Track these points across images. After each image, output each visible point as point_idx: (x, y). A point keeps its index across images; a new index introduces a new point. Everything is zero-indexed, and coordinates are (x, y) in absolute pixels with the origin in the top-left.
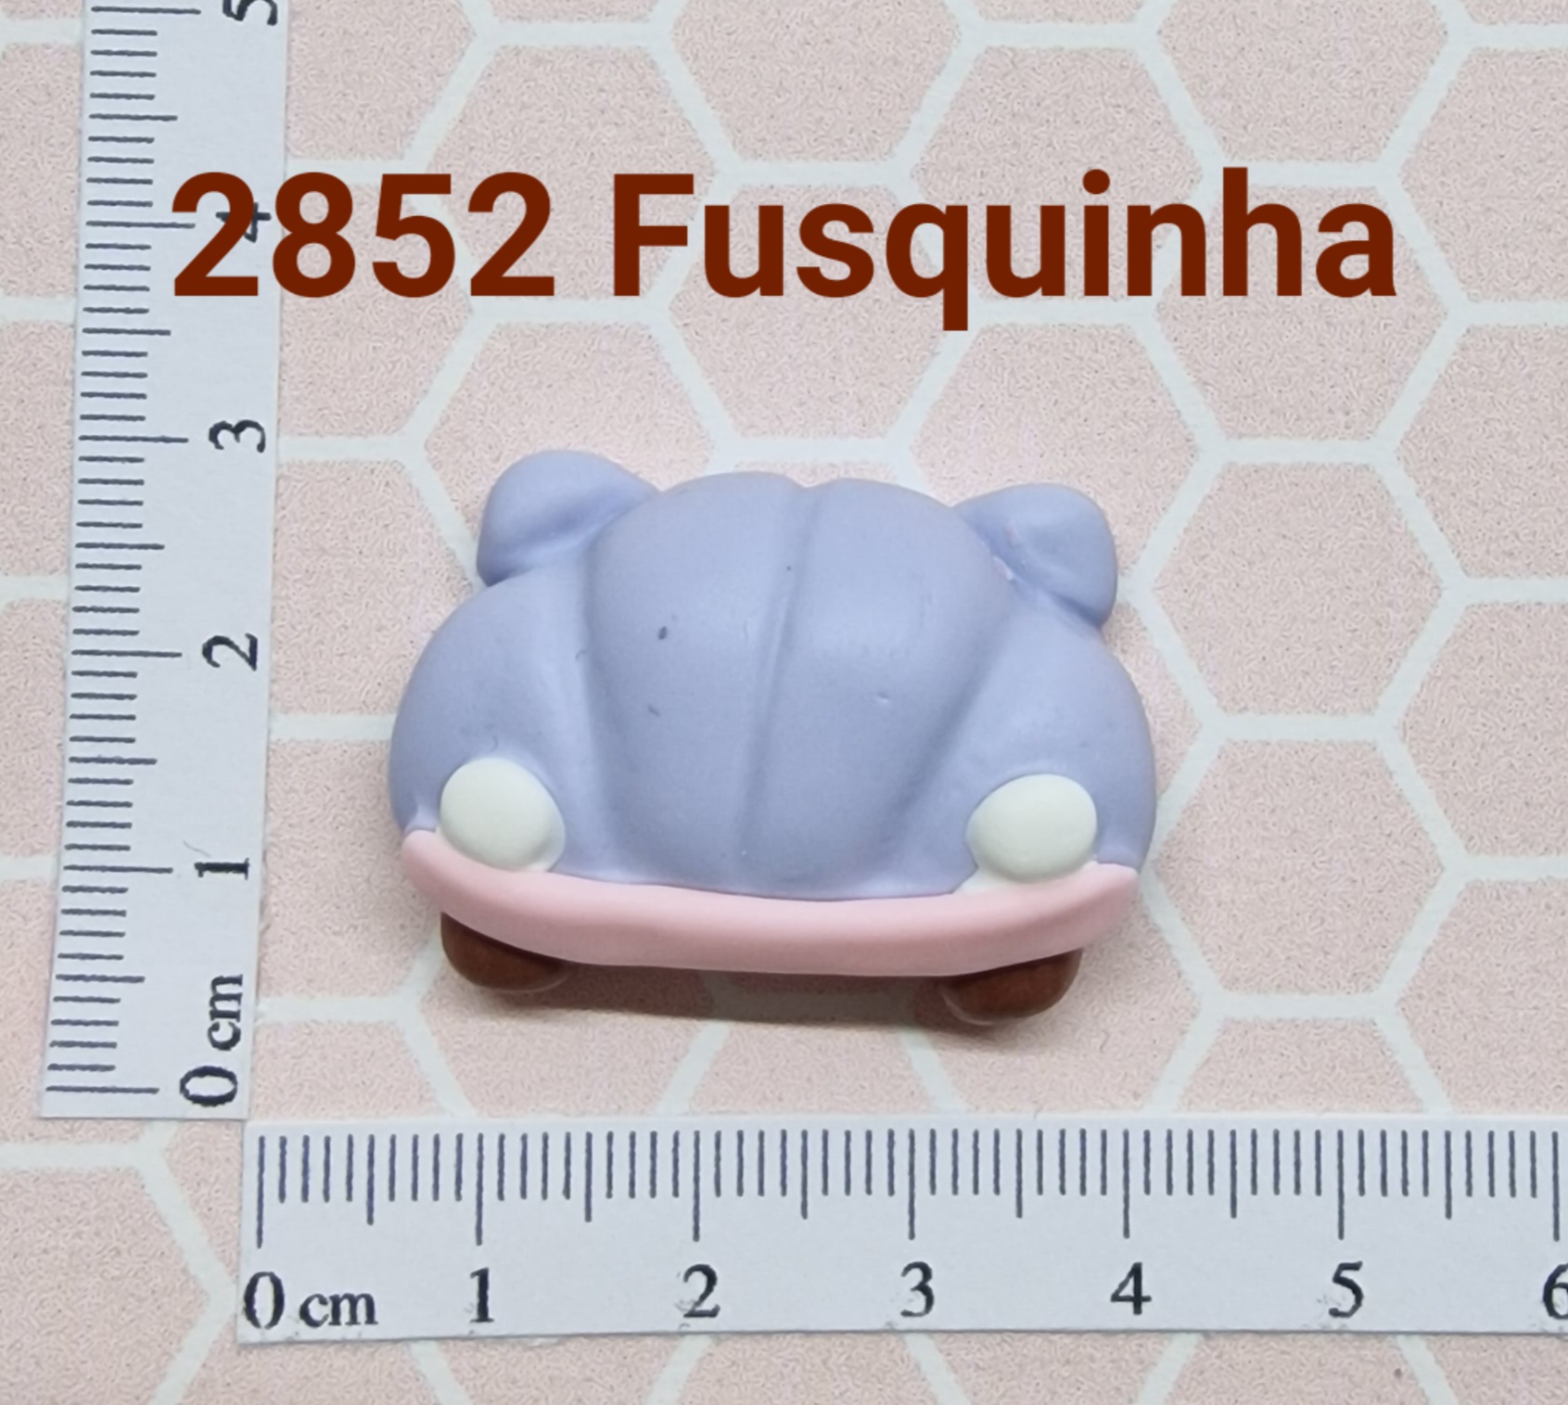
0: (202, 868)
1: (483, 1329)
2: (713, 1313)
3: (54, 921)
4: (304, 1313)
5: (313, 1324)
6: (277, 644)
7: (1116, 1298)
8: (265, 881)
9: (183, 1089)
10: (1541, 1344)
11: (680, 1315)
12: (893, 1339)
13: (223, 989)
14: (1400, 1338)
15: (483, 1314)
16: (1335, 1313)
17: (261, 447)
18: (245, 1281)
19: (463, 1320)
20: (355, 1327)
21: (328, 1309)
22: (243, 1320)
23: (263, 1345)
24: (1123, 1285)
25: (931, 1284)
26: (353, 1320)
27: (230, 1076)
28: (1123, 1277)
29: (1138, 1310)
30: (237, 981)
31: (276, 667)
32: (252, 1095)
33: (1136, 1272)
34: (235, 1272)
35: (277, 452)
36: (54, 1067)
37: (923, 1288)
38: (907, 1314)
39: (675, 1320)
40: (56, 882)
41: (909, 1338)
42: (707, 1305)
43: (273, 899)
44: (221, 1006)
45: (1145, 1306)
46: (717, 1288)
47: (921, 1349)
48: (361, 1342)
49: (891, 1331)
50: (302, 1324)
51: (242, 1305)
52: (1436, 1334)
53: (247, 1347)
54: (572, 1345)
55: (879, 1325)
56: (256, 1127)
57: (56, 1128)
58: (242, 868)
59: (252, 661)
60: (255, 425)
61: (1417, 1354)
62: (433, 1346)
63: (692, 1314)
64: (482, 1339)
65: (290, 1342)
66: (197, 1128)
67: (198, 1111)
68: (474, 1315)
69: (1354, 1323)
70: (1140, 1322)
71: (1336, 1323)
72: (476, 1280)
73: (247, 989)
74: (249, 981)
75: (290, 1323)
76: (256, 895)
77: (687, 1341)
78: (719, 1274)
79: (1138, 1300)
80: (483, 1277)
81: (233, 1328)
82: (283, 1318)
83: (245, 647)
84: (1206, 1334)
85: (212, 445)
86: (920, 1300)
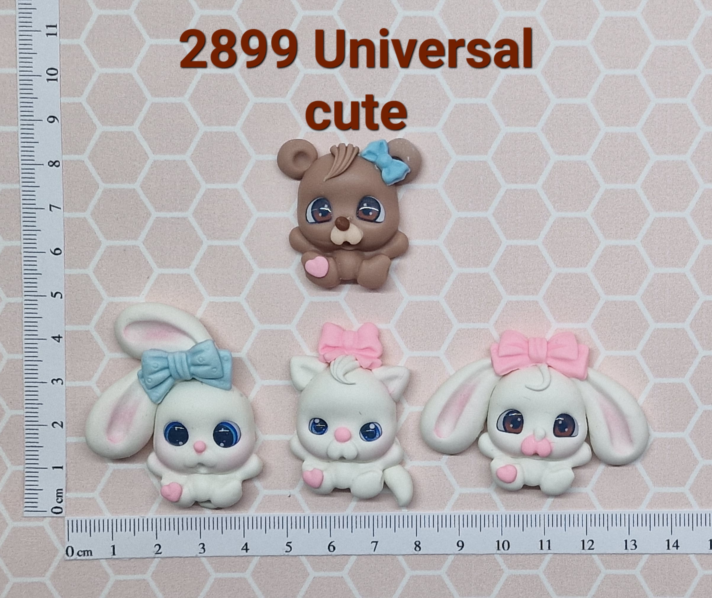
0: (54, 468)
1: (114, 557)
2: (161, 553)
3: (24, 478)
4: (78, 554)
5: (80, 556)
6: (67, 423)
7: (242, 549)
8: (66, 470)
9: (52, 511)
10: (328, 557)
11: (154, 554)
12: (197, 558)
13: (59, 491)
14: (300, 557)
15: (114, 554)
16: (286, 552)
17: (62, 384)
18: (66, 548)
19: (110, 555)
20: (88, 557)
21: (83, 553)
22: (66, 556)
23: (70, 560)
24: (244, 547)
25: (205, 547)
26: (88, 555)
27: (61, 508)
28: (244, 545)
29: (247, 552)
30: (61, 490)
31: (67, 428)
32: (66, 512)
33: (246, 544)
34: (64, 546)
35: (65, 384)
36: (26, 507)
37: (203, 548)
38: (200, 553)
39: (153, 555)
40: (24, 471)
41: (201, 558)
42: (159, 552)
43: (68, 474)
44: (59, 495)
45: (248, 551)
46: (161, 548)
47: (204, 560)
48: (89, 560)
49: (196, 557)
50: (78, 556)
51: (65, 552)
52: (307, 556)
53: (67, 560)
54: (132, 560)
55: (194, 555)
56: (67, 518)
57: (26, 519)
58: (61, 468)
59: (62, 426)
60: (61, 379)
61: (304, 559)
62: (104, 560)
63: (156, 554)
64: (114, 559)
65: (75, 560)
66: (54, 519)
67: (55, 515)
68: (112, 554)
69: (290, 553)
70: (247, 554)
71: (287, 554)
72: (112, 547)
73: (64, 491)
74: (64, 490)
75: (75, 556)
76: (65, 472)
77: (156, 559)
78: (161, 545)
79: (247, 550)
80: (114, 546)
81: (64, 557)
82: (74, 554)
83: (60, 424)
84: (261, 556)
85: (52, 384)
86: (203, 550)
